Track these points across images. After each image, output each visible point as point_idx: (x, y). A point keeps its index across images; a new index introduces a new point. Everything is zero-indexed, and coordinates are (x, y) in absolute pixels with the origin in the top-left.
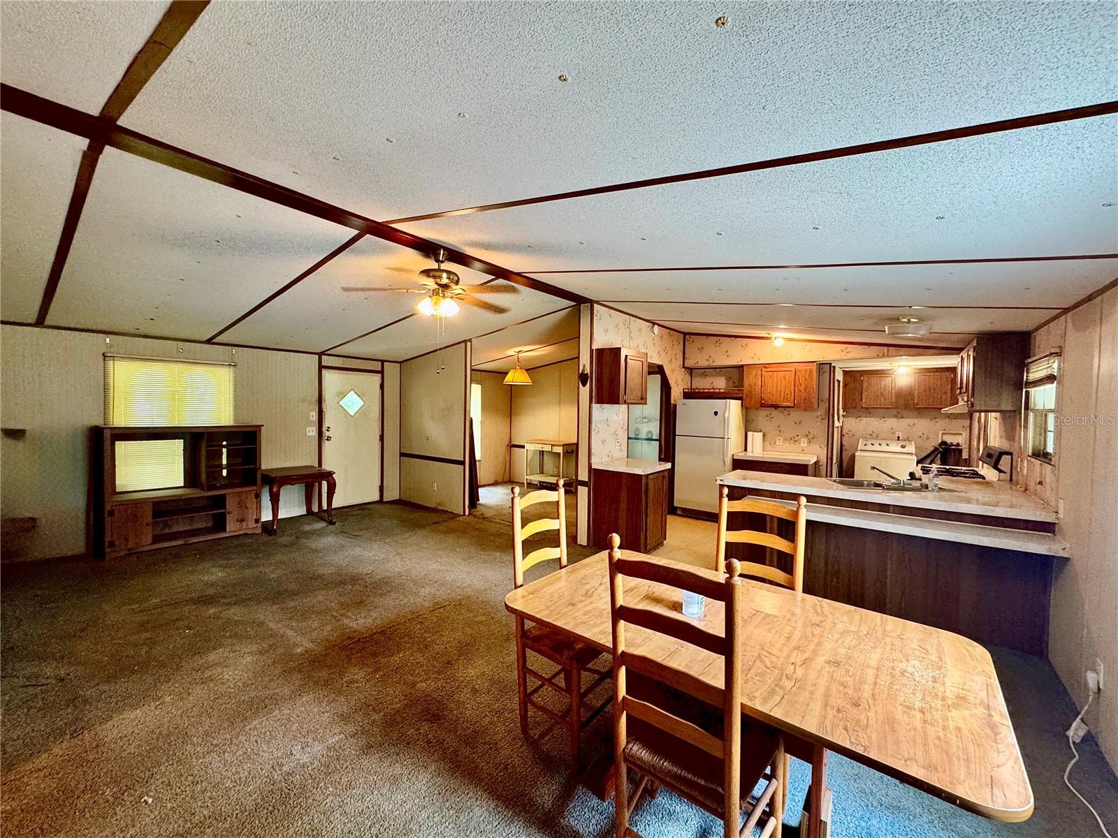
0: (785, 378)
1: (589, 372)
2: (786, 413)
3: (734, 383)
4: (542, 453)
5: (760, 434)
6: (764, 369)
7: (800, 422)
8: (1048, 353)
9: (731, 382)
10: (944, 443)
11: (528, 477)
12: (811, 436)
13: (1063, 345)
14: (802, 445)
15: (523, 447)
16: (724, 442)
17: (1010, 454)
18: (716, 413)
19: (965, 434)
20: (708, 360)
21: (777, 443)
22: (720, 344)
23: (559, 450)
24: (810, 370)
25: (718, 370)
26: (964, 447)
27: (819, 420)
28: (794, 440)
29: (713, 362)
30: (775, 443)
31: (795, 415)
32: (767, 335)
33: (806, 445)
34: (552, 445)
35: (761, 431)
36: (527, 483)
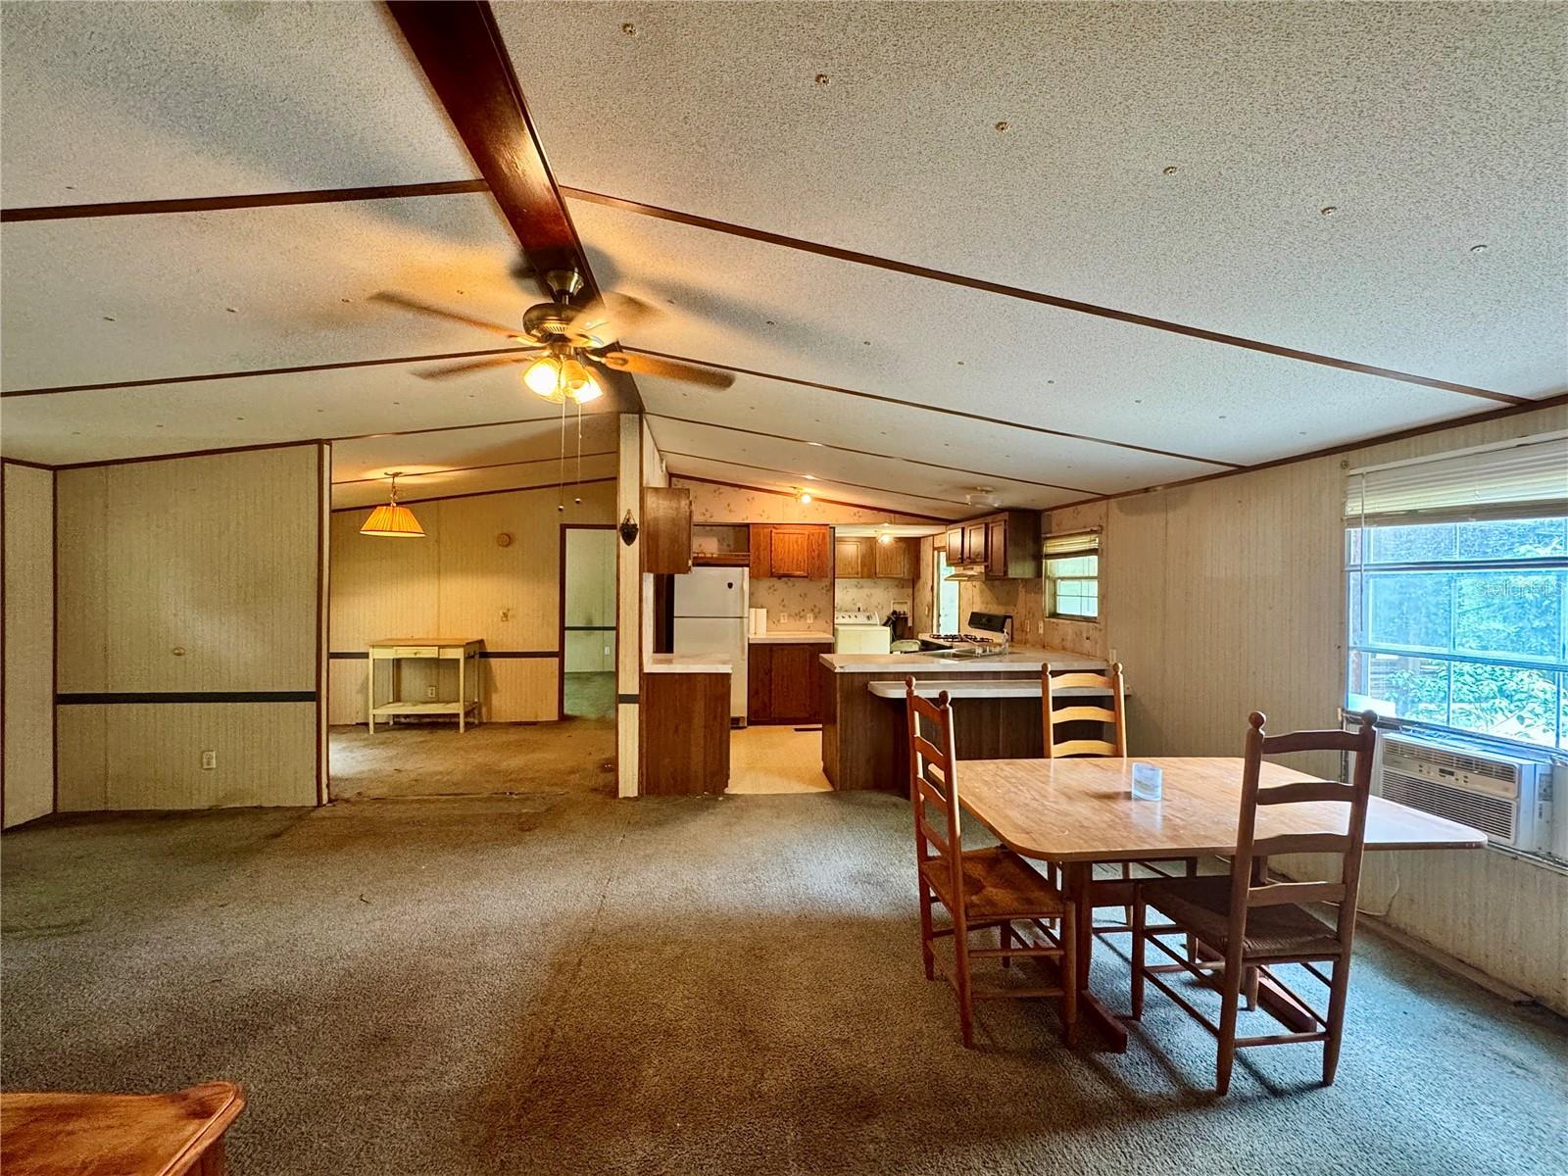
0: (797, 542)
1: (638, 522)
2: (790, 584)
3: (729, 546)
4: (398, 663)
5: (765, 610)
6: (774, 531)
7: (805, 595)
8: (1089, 530)
9: (725, 547)
10: (894, 613)
11: (378, 712)
12: (816, 610)
13: (1104, 525)
14: (808, 621)
15: (365, 655)
16: (742, 622)
17: (1011, 617)
18: (730, 585)
19: (910, 603)
20: (704, 515)
21: (782, 621)
22: (720, 493)
23: (458, 654)
24: (824, 534)
25: (708, 528)
26: (909, 615)
27: (824, 591)
28: (800, 616)
29: (711, 517)
30: (779, 621)
31: (801, 586)
32: (791, 490)
33: (812, 621)
34: (440, 647)
35: (762, 607)
36: (375, 724)
